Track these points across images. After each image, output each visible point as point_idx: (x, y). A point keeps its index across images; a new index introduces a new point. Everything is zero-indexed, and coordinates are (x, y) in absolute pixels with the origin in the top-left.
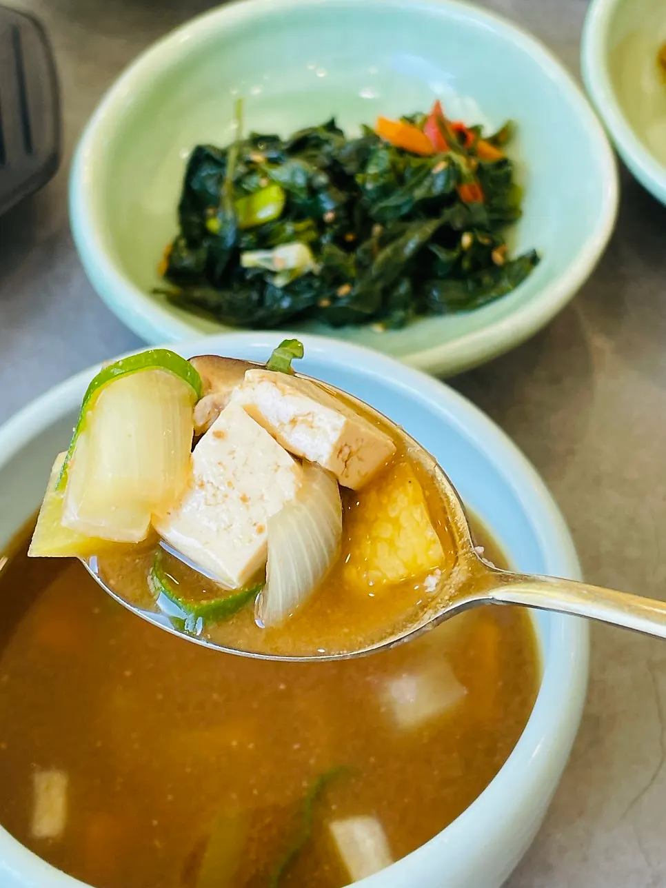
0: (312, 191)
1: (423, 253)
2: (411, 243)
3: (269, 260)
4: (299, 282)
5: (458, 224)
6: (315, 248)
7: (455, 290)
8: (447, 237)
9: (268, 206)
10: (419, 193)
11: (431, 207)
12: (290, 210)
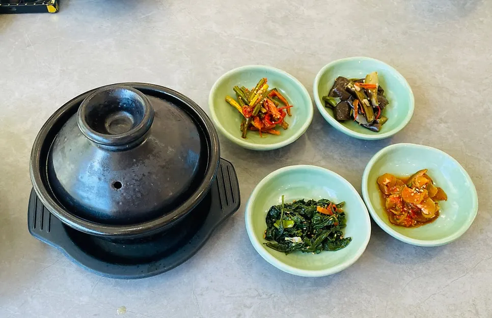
0: (302, 222)
1: (326, 239)
2: (324, 236)
3: (292, 240)
4: (298, 245)
5: (334, 232)
6: (302, 237)
7: (331, 245)
8: (331, 235)
9: (290, 225)
10: (325, 225)
11: (328, 227)
12: (296, 226)
